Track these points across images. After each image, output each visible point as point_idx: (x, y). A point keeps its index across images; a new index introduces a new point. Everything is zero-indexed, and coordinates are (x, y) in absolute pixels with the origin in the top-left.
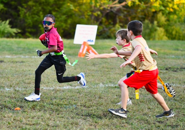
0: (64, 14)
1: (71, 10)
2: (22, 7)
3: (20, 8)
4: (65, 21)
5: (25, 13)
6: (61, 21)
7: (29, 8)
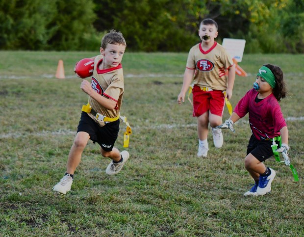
0: (161, 24)
1: (167, 20)
2: (117, 16)
3: (114, 17)
4: (162, 32)
5: (120, 23)
6: (158, 32)
7: (124, 18)
